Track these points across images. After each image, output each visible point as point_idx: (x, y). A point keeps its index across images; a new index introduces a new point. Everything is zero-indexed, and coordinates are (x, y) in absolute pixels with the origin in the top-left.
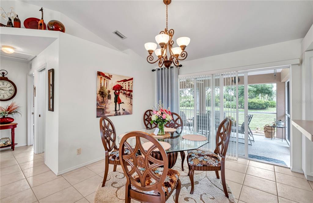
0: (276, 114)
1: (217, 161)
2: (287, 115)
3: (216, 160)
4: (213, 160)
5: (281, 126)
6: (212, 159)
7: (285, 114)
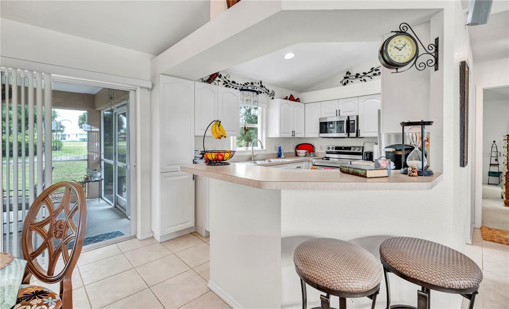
0: (86, 162)
1: (50, 298)
2: (103, 160)
3: (46, 300)
4: (38, 305)
5: (97, 179)
6: (32, 306)
7: (100, 160)
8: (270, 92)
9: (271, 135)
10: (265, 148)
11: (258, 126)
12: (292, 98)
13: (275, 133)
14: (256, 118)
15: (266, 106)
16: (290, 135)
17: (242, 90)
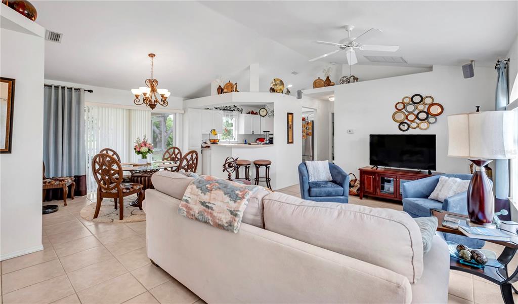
8: (240, 109)
9: (240, 133)
10: (236, 140)
11: (233, 128)
12: (253, 113)
13: (242, 132)
14: (232, 124)
15: (237, 117)
16: (251, 133)
17: (224, 110)
